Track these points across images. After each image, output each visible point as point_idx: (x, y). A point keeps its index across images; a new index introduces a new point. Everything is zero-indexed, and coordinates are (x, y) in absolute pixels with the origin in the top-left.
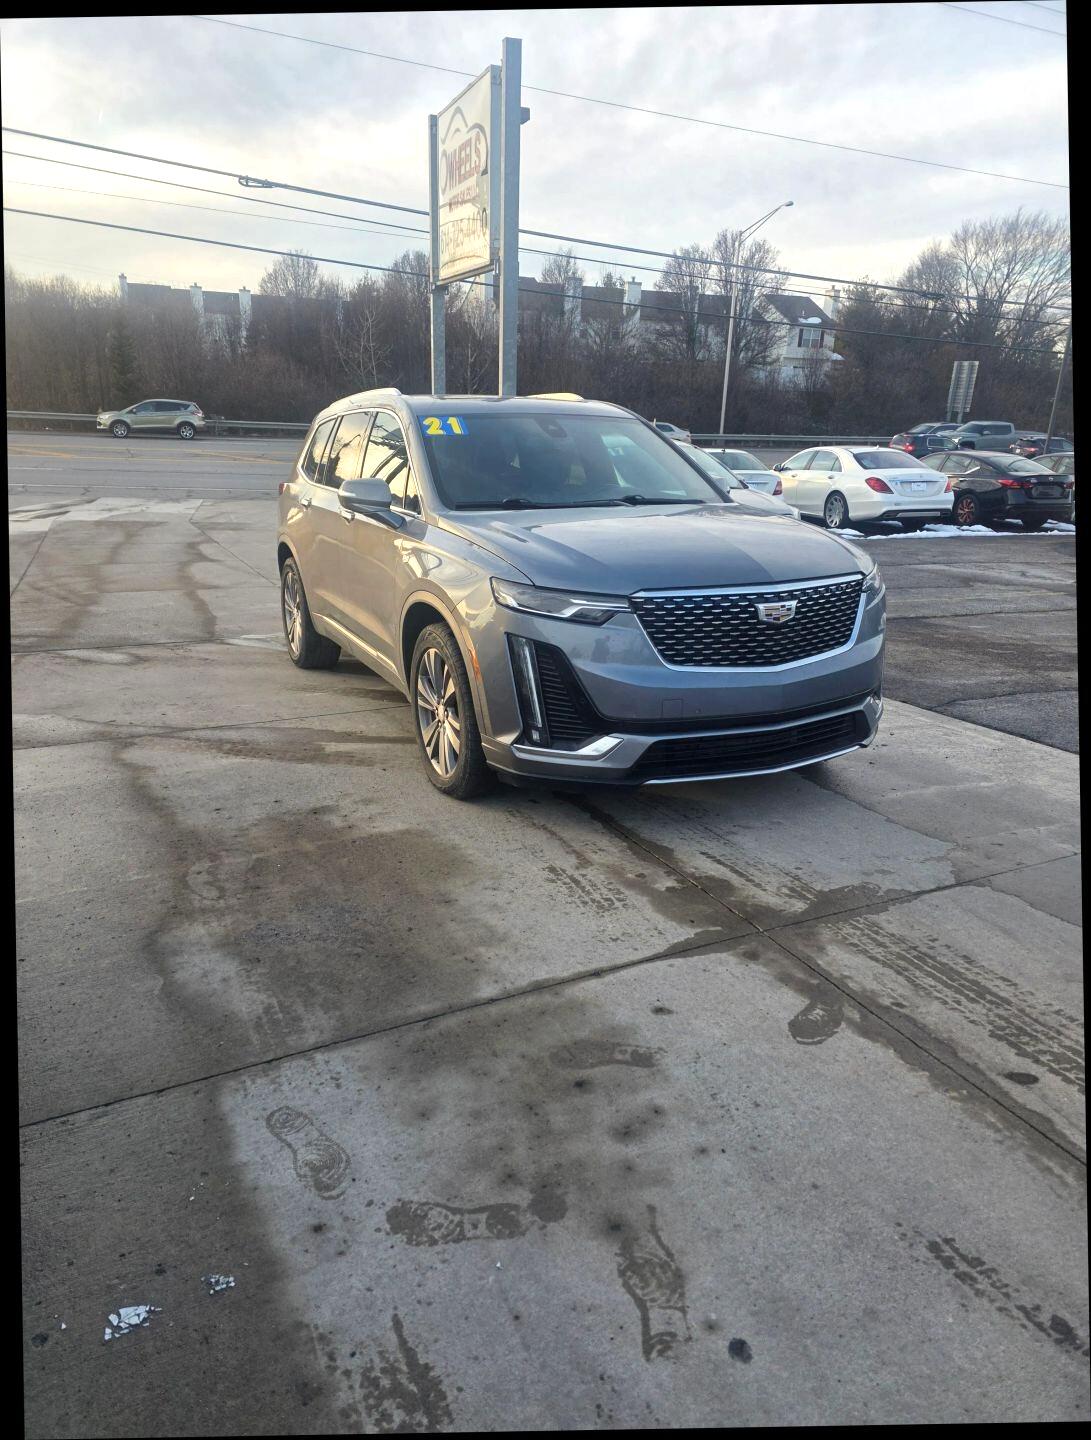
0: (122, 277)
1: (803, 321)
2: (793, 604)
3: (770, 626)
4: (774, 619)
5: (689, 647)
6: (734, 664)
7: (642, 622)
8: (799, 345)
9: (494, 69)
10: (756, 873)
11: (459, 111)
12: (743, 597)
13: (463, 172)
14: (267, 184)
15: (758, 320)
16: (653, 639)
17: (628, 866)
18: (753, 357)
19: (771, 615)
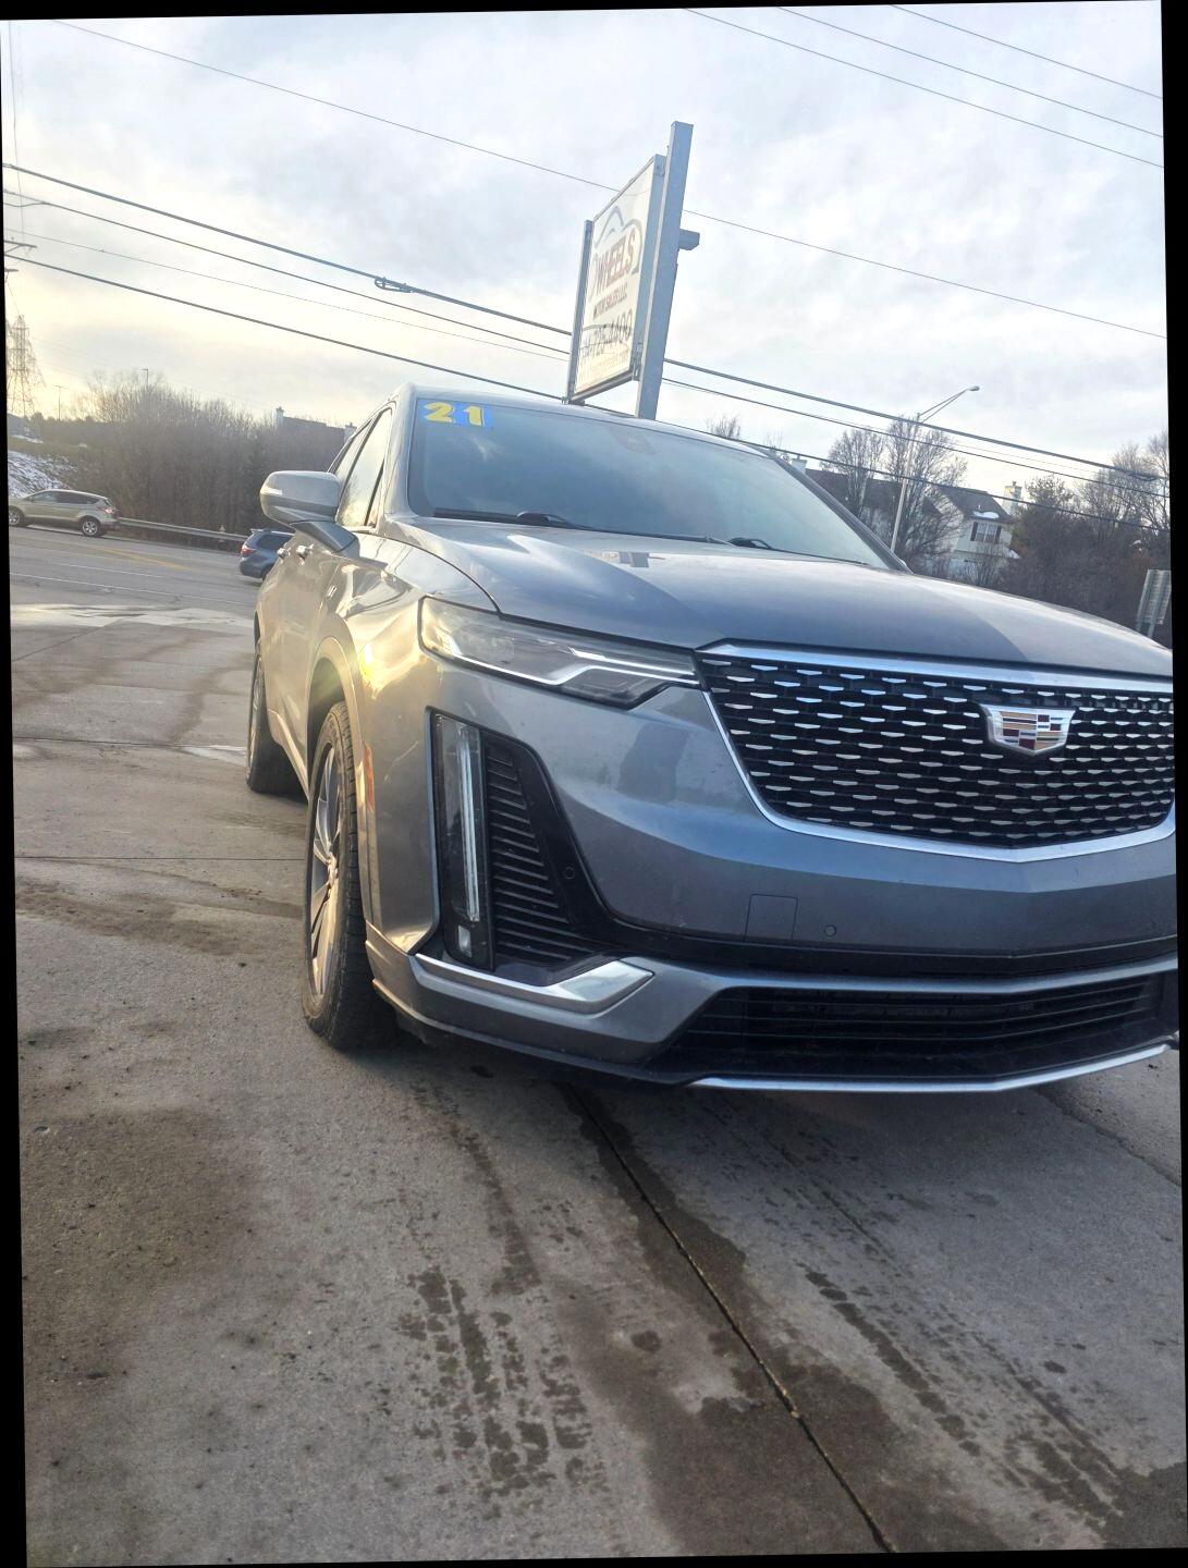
0: (280, 410)
1: (978, 514)
2: (1065, 717)
3: (1011, 757)
4: (1023, 743)
5: (824, 781)
6: (922, 832)
7: (722, 711)
8: (973, 539)
9: (658, 159)
10: (946, 1370)
11: (617, 210)
12: (956, 685)
13: (612, 274)
14: (405, 289)
15: (929, 508)
16: (743, 753)
17: (624, 1299)
18: (919, 546)
19: (1015, 733)
